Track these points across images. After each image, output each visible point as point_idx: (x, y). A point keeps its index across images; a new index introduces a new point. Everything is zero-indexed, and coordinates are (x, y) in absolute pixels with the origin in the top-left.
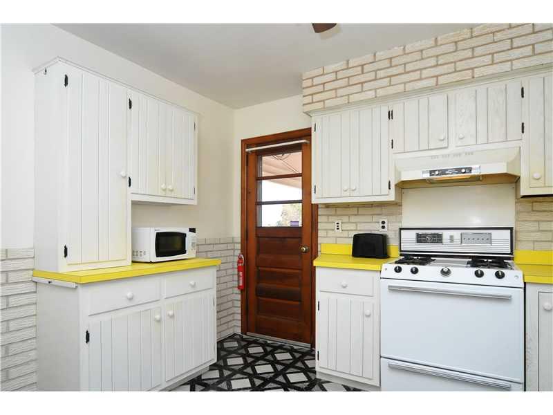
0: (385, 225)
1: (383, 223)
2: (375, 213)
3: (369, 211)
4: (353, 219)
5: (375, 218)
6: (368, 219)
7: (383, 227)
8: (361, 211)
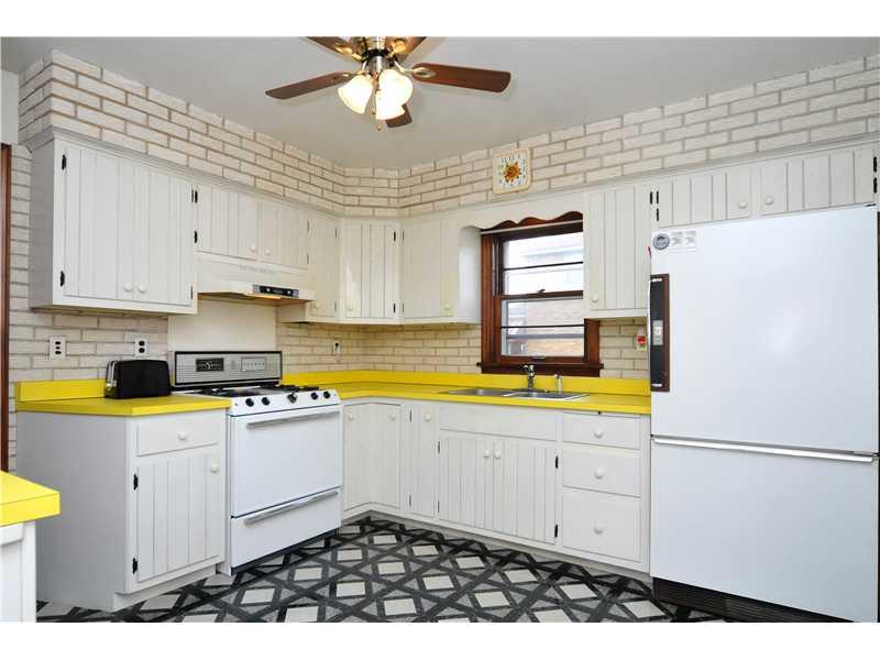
0: (145, 347)
1: (142, 343)
2: (129, 328)
3: (118, 323)
4: (88, 336)
5: (129, 336)
6: (117, 337)
7: (142, 351)
8: (105, 323)
